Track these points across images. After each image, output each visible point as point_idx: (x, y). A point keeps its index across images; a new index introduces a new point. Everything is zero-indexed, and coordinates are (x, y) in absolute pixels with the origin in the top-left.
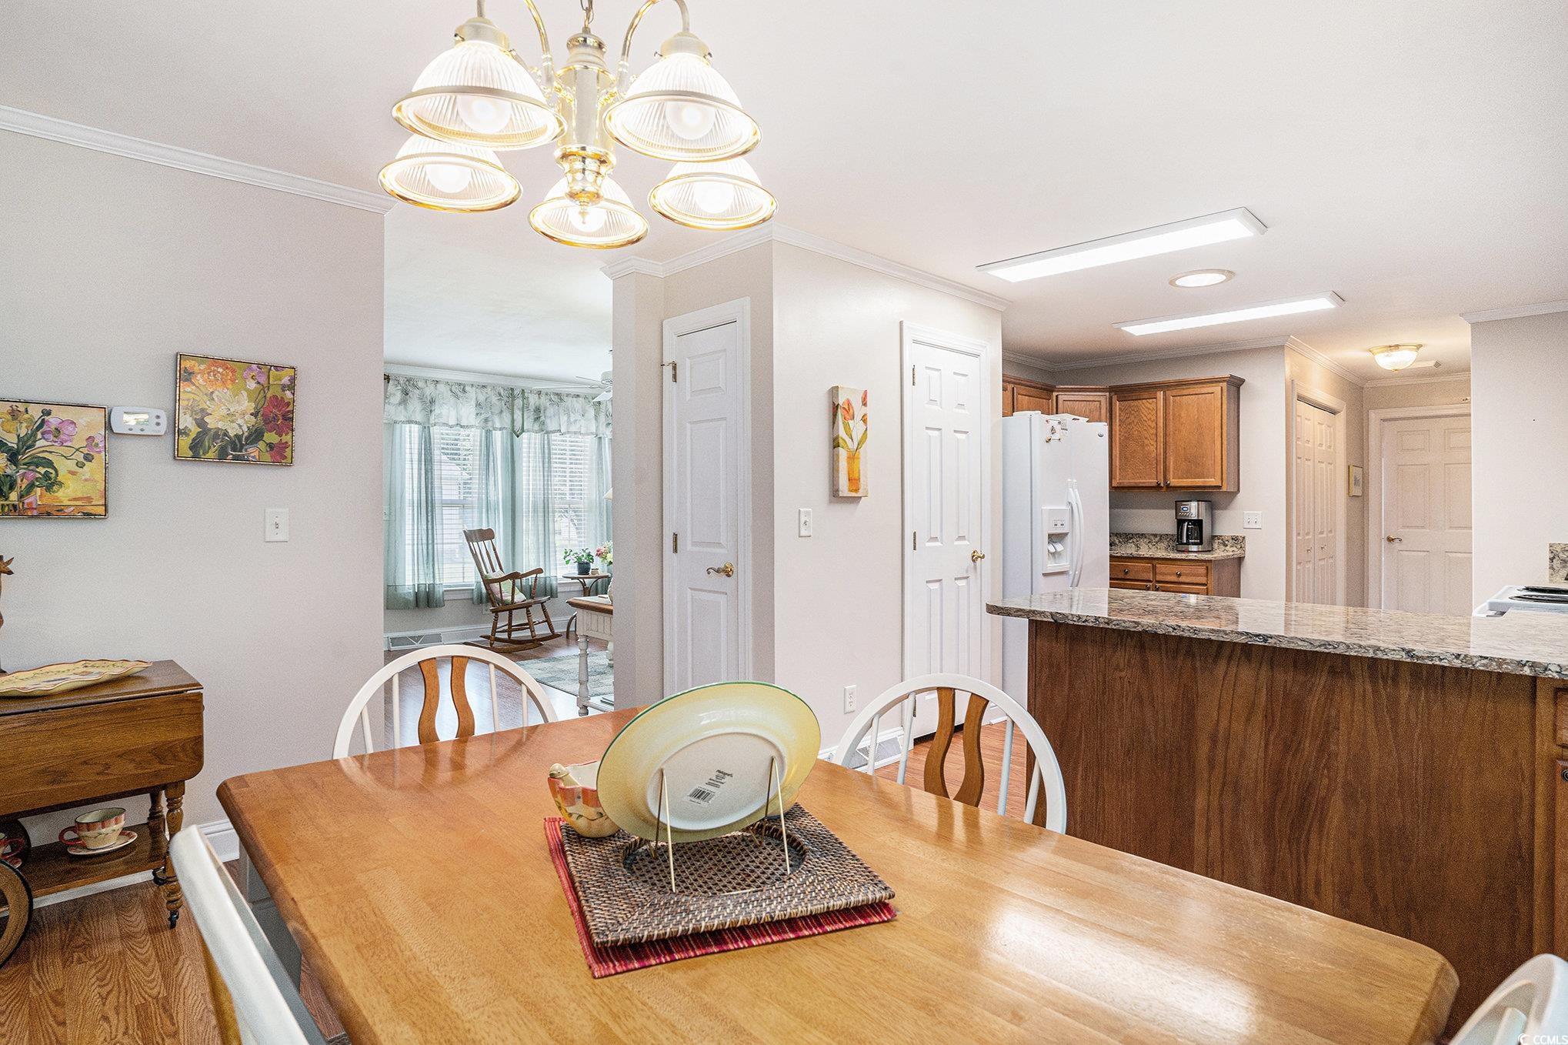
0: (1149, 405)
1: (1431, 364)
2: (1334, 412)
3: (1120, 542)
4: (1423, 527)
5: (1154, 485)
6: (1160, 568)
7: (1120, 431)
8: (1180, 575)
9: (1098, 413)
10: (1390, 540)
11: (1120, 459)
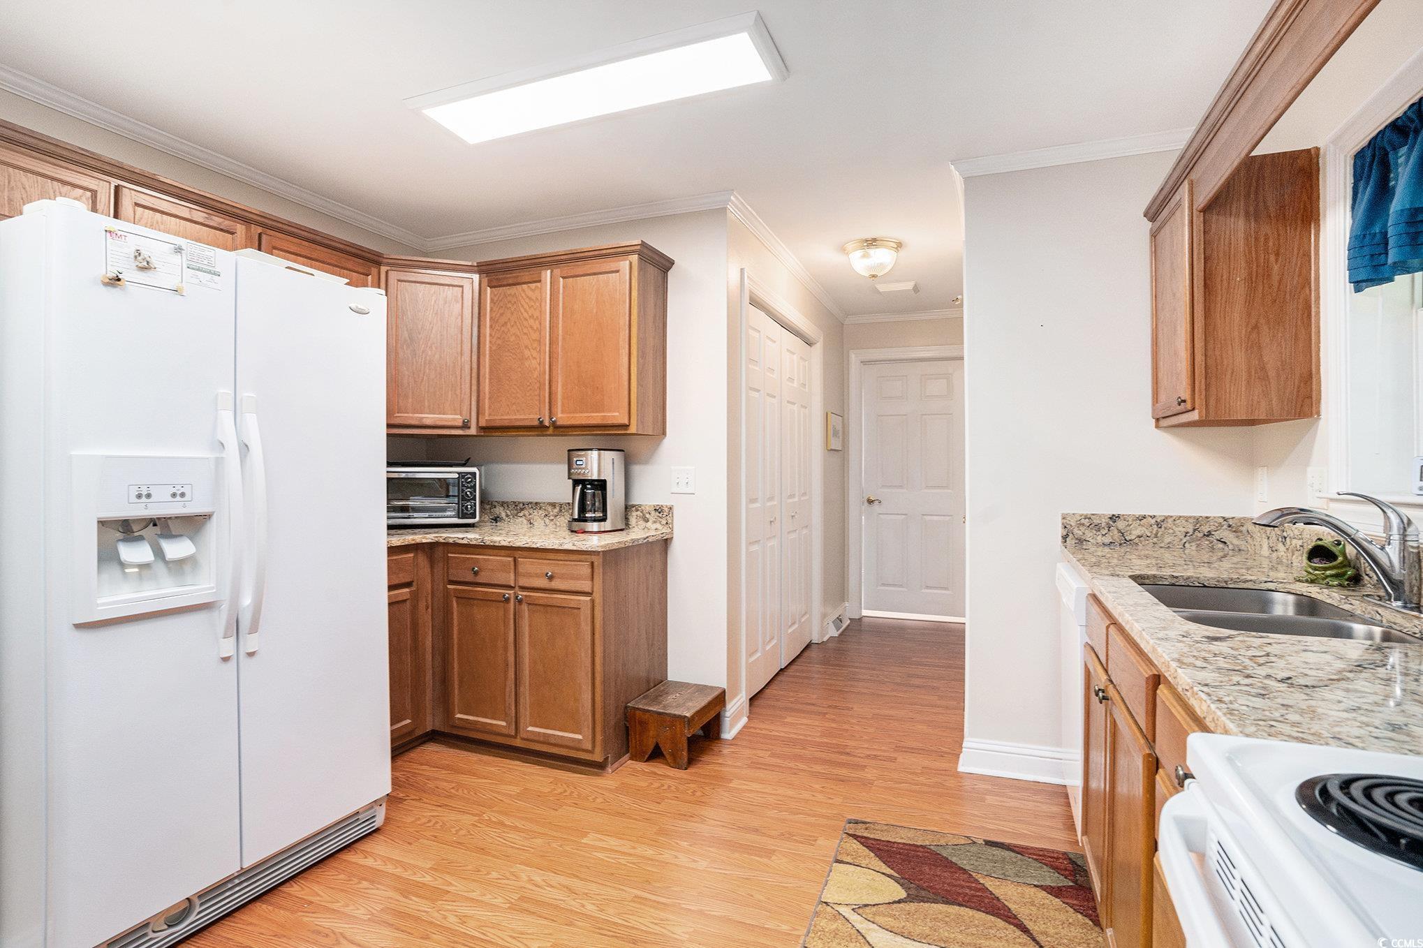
0: (530, 293)
1: (909, 286)
2: (810, 344)
3: (507, 516)
4: (901, 487)
5: (536, 423)
6: (526, 565)
7: (491, 335)
8: (551, 578)
9: (459, 305)
10: (870, 502)
11: (490, 383)
